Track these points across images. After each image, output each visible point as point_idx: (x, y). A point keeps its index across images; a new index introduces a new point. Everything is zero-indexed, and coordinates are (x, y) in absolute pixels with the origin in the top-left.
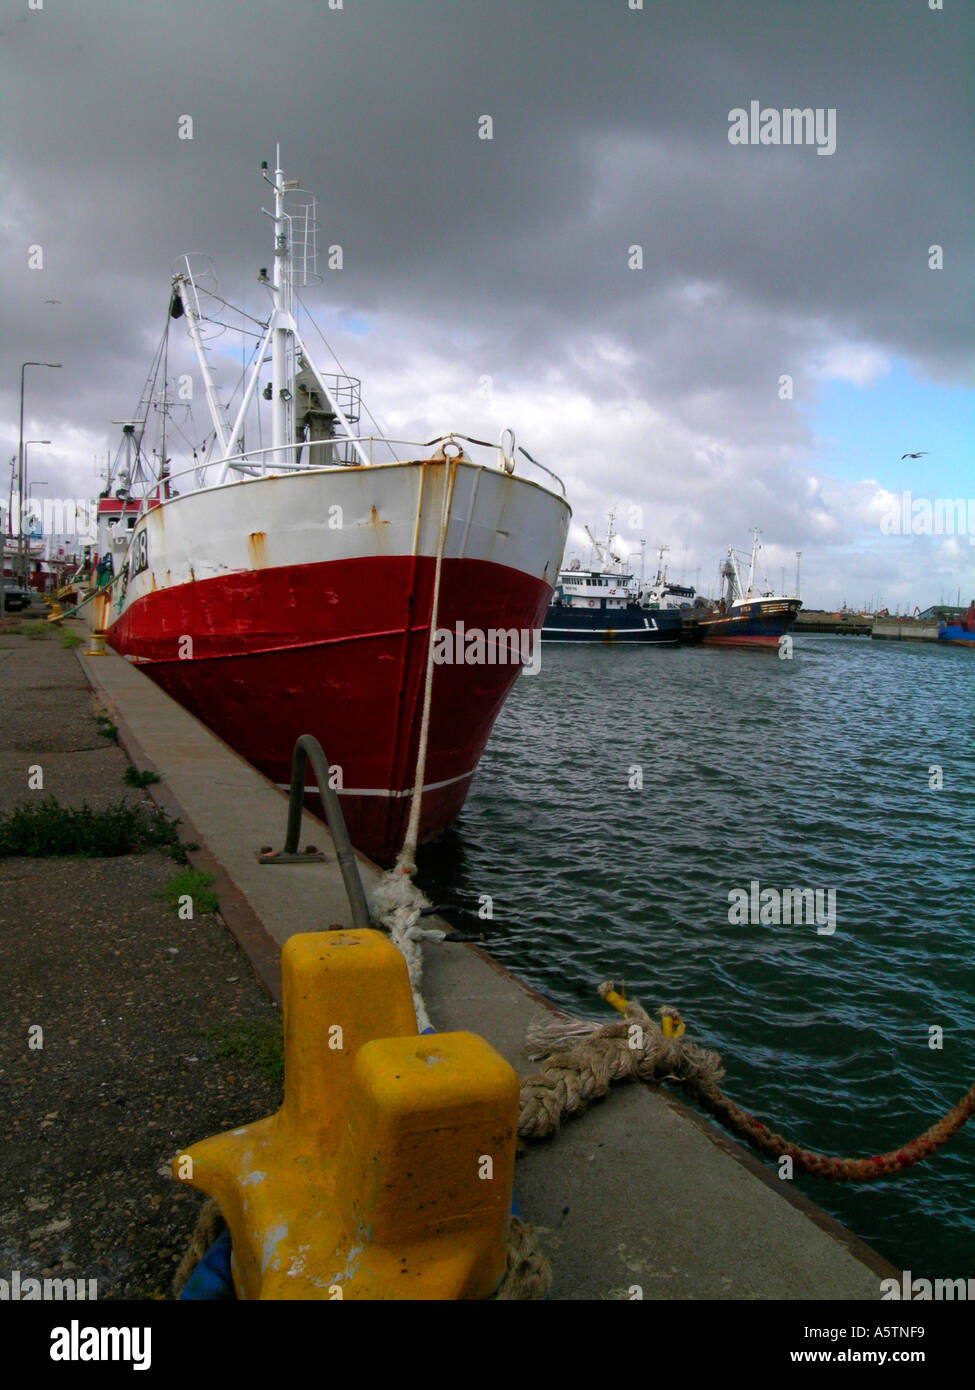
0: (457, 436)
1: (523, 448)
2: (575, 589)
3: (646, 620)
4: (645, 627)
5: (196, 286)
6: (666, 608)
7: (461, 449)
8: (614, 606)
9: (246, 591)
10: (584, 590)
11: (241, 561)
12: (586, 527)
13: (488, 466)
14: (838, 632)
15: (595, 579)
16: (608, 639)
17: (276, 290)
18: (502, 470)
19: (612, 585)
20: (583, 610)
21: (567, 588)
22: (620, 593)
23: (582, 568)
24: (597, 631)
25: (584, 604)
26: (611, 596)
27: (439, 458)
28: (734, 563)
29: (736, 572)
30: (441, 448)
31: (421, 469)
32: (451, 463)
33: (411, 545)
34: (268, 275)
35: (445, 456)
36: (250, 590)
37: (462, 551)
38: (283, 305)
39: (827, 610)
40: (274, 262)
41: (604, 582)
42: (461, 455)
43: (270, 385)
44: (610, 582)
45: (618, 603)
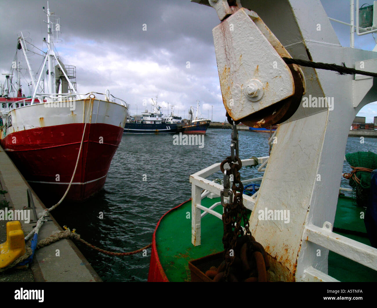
0: (93, 92)
1: (112, 94)
2: (147, 118)
3: (167, 127)
4: (167, 129)
5: (25, 41)
6: (173, 123)
7: (94, 96)
8: (158, 123)
9: (39, 133)
10: (149, 118)
11: (38, 125)
12: (152, 99)
13: (102, 100)
14: (223, 128)
15: (152, 115)
16: (157, 132)
17: (49, 44)
18: (106, 100)
19: (157, 117)
20: (149, 124)
21: (144, 118)
22: (160, 119)
23: (149, 112)
24: (153, 130)
25: (149, 123)
26: (157, 120)
27: (89, 98)
28: (192, 110)
29: (193, 113)
30: (89, 96)
31: (84, 101)
32: (92, 100)
33: (82, 120)
34: (46, 39)
35: (90, 98)
36: (40, 132)
37: (96, 121)
38: (51, 48)
39: (220, 122)
40: (48, 36)
41: (155, 116)
42: (95, 97)
43: (48, 70)
44: (156, 116)
45: (159, 122)
